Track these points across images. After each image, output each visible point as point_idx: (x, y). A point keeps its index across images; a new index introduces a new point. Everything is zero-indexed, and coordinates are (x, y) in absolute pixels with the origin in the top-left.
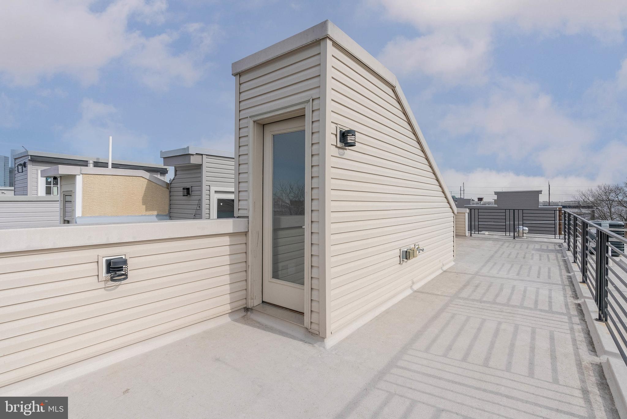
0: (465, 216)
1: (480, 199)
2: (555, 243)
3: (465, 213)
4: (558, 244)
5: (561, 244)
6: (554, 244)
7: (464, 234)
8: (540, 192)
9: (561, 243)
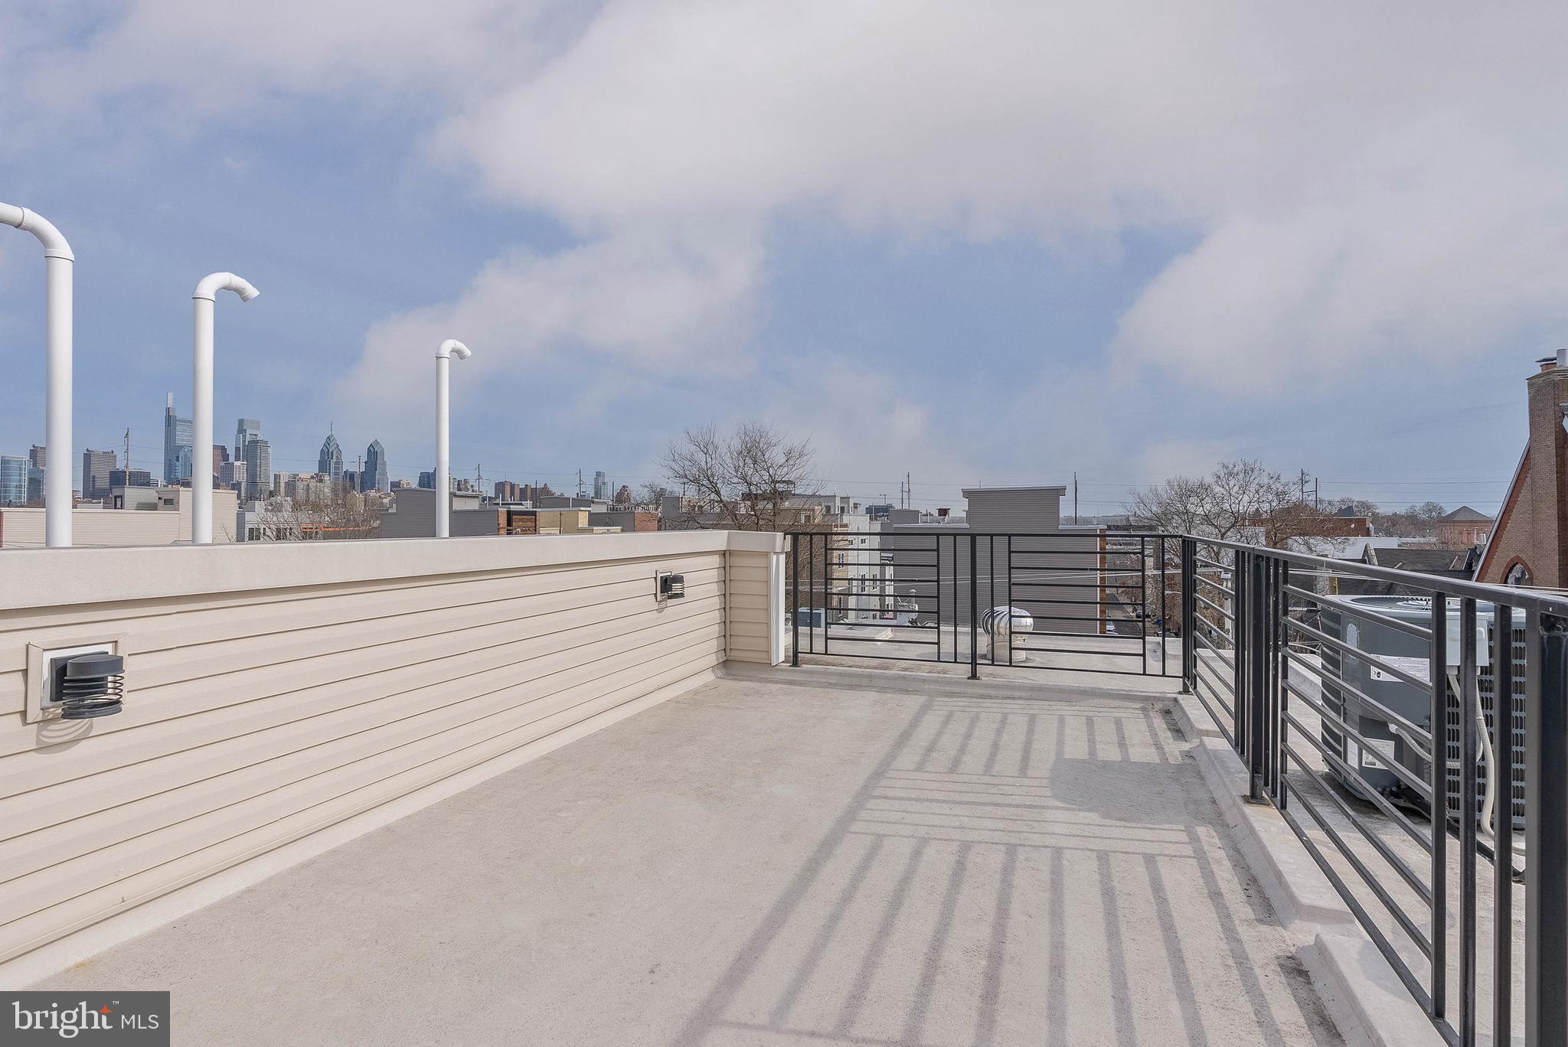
0: (768, 568)
1: (943, 512)
2: (1147, 699)
3: (766, 555)
4: (1159, 706)
5: (1170, 705)
6: (1138, 705)
7: (760, 657)
8: (1061, 491)
9: (1169, 699)
